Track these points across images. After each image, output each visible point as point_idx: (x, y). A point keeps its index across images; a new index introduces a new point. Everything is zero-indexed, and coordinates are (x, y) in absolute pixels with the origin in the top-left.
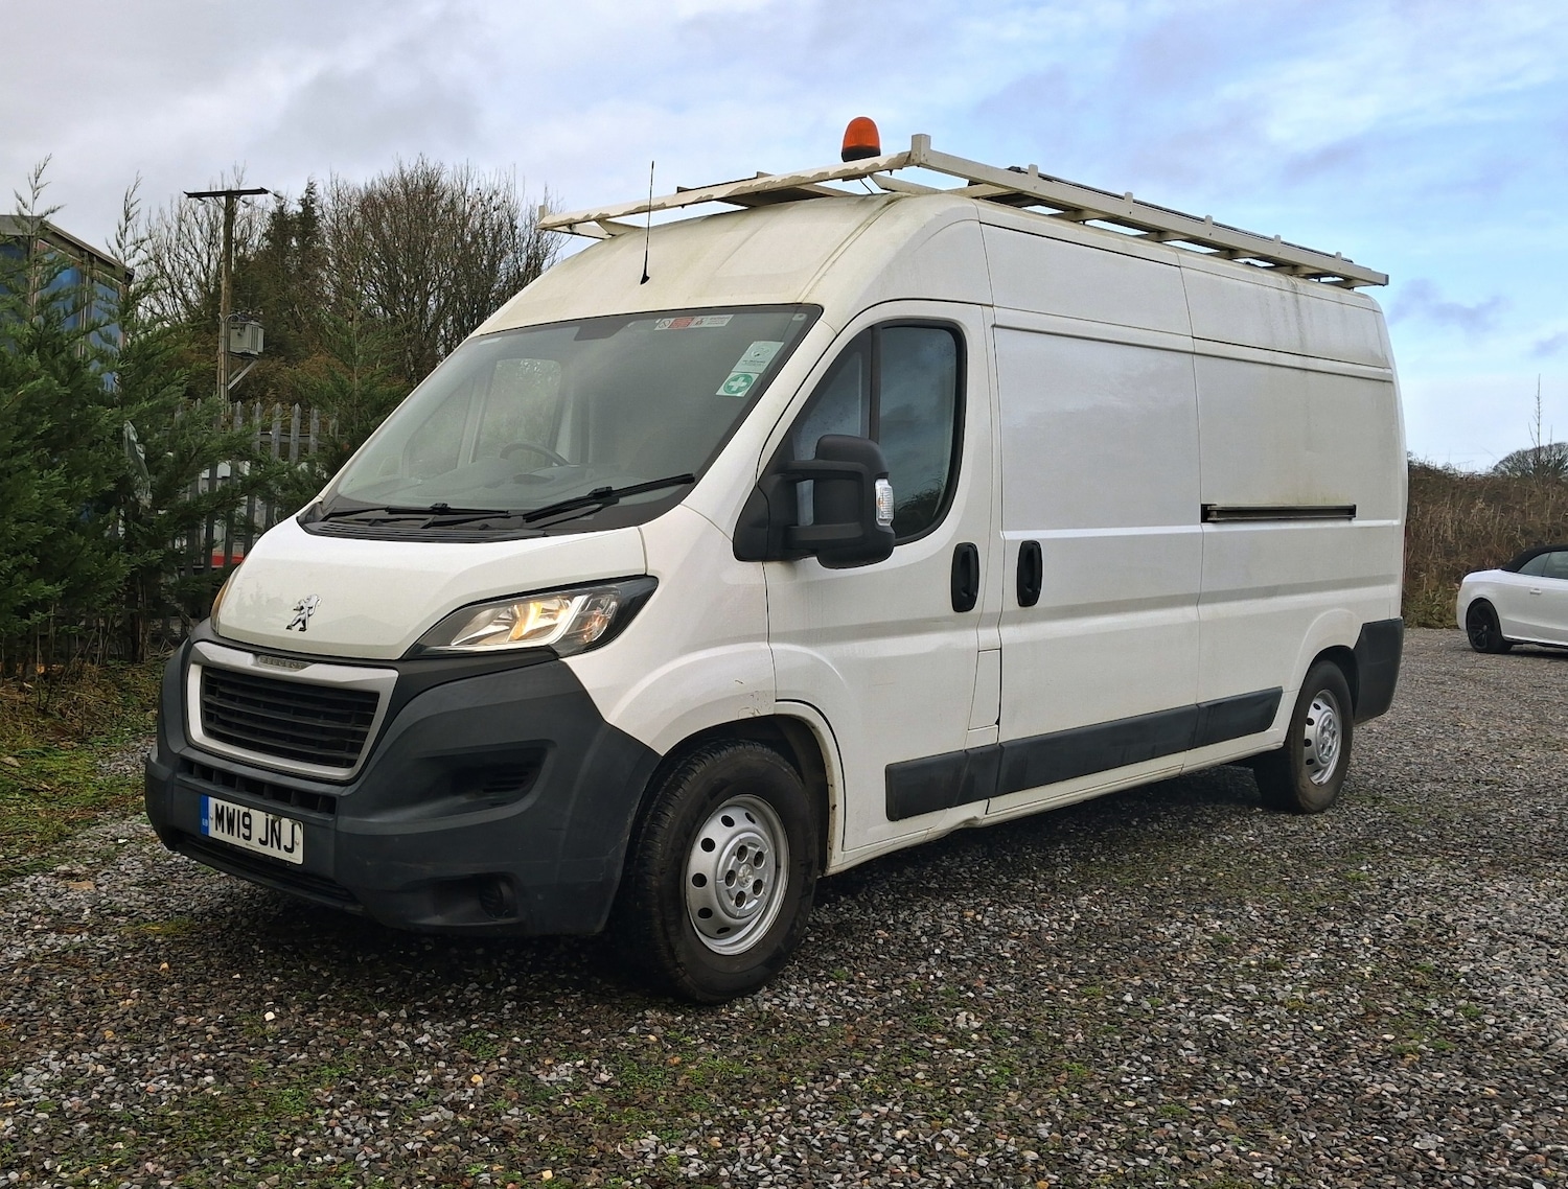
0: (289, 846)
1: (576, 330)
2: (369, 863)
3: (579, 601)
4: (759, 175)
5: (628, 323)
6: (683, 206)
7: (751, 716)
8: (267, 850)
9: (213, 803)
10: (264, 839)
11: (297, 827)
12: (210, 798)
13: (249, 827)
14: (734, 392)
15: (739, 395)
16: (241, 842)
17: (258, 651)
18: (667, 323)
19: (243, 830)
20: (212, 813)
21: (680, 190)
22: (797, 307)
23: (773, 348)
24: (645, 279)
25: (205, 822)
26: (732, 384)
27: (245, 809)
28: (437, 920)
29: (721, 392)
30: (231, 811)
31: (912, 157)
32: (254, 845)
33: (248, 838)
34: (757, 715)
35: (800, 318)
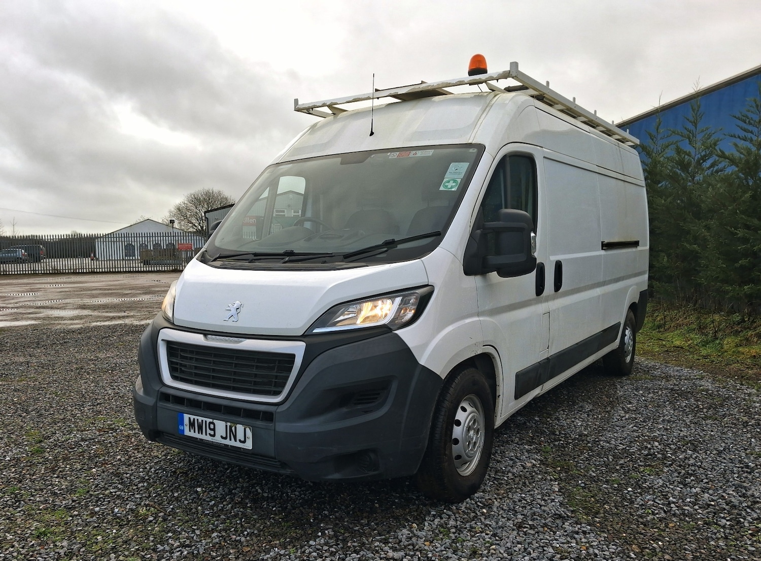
0: (243, 439)
1: (339, 160)
2: (299, 448)
3: (398, 300)
4: (423, 82)
5: (371, 155)
6: (378, 98)
7: (475, 355)
8: (227, 442)
9: (186, 417)
10: (224, 436)
11: (248, 430)
12: (185, 415)
13: (214, 430)
14: (449, 188)
15: (453, 190)
16: (208, 438)
17: (206, 333)
18: (395, 155)
19: (209, 431)
20: (186, 421)
21: (377, 90)
22: (470, 145)
23: (464, 167)
24: (372, 134)
25: (181, 427)
26: (447, 184)
27: (211, 420)
28: (337, 476)
29: (442, 188)
30: (200, 421)
31: (511, 73)
32: (218, 439)
33: (214, 436)
34: (477, 354)
35: (473, 151)
